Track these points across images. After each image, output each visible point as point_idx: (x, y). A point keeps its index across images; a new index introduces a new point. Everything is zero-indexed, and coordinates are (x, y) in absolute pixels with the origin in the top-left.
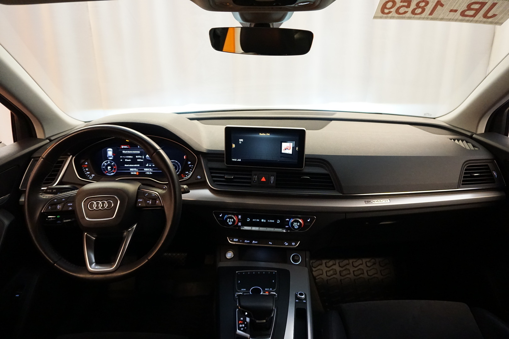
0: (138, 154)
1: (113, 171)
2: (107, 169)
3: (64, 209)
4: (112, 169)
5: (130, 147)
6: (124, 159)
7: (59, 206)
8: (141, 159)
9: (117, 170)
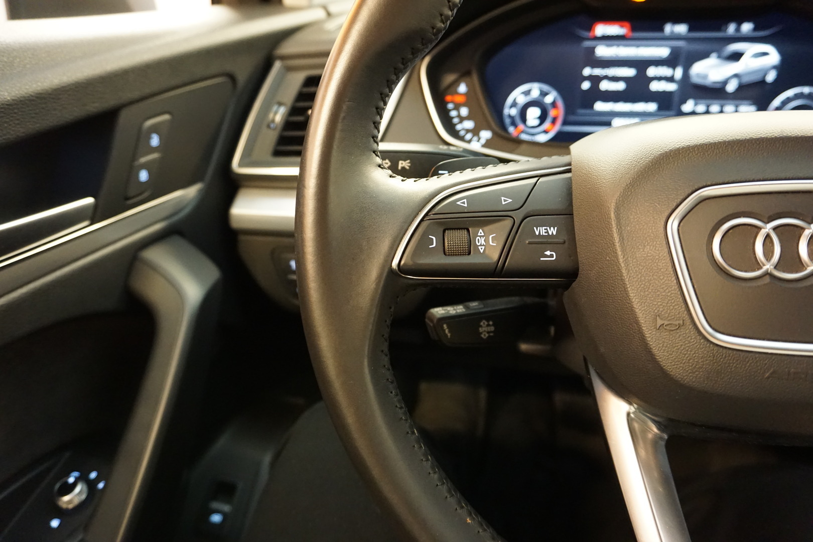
0: (658, 62)
1: (547, 125)
2: (524, 119)
3: (516, 260)
4: (543, 118)
5: (634, 29)
6: (596, 80)
7: (486, 236)
8: (671, 79)
9: (565, 123)
